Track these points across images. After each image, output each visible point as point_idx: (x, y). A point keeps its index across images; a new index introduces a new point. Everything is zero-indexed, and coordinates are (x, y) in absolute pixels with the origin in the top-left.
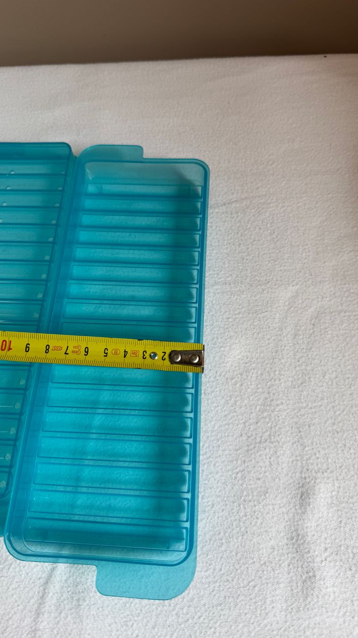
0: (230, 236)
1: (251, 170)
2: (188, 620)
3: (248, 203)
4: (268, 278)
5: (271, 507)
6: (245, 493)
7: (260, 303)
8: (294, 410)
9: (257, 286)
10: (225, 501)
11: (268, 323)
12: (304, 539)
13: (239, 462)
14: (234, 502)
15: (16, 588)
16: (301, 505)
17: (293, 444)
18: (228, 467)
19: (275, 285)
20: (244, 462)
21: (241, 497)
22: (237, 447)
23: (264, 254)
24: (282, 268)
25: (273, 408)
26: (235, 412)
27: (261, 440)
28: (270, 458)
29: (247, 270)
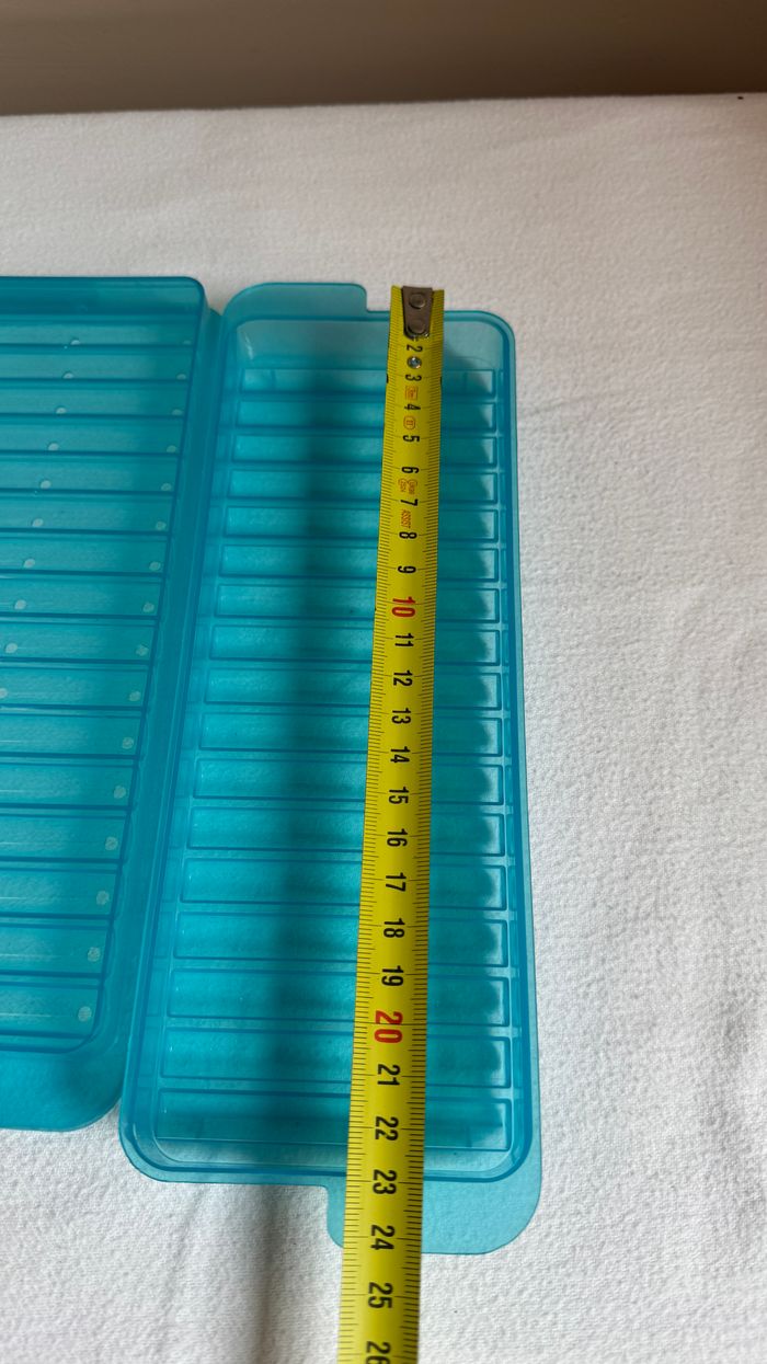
0: (553, 480)
1: (592, 338)
2: (496, 1296)
3: (589, 409)
4: (638, 570)
5: (664, 1056)
6: (607, 1027)
7: (623, 624)
8: (705, 849)
9: (616, 587)
10: (566, 1045)
11: (643, 666)
12: (738, 1122)
13: (592, 961)
14: (584, 1047)
15: (120, 1237)
16: (728, 1051)
17: (706, 921)
18: (569, 973)
19: (655, 584)
20: (603, 960)
21: (599, 1035)
22: (587, 930)
23: (628, 518)
24: (667, 547)
25: (659, 846)
26: (579, 855)
27: (637, 914)
28: (659, 952)
29: (592, 552)
